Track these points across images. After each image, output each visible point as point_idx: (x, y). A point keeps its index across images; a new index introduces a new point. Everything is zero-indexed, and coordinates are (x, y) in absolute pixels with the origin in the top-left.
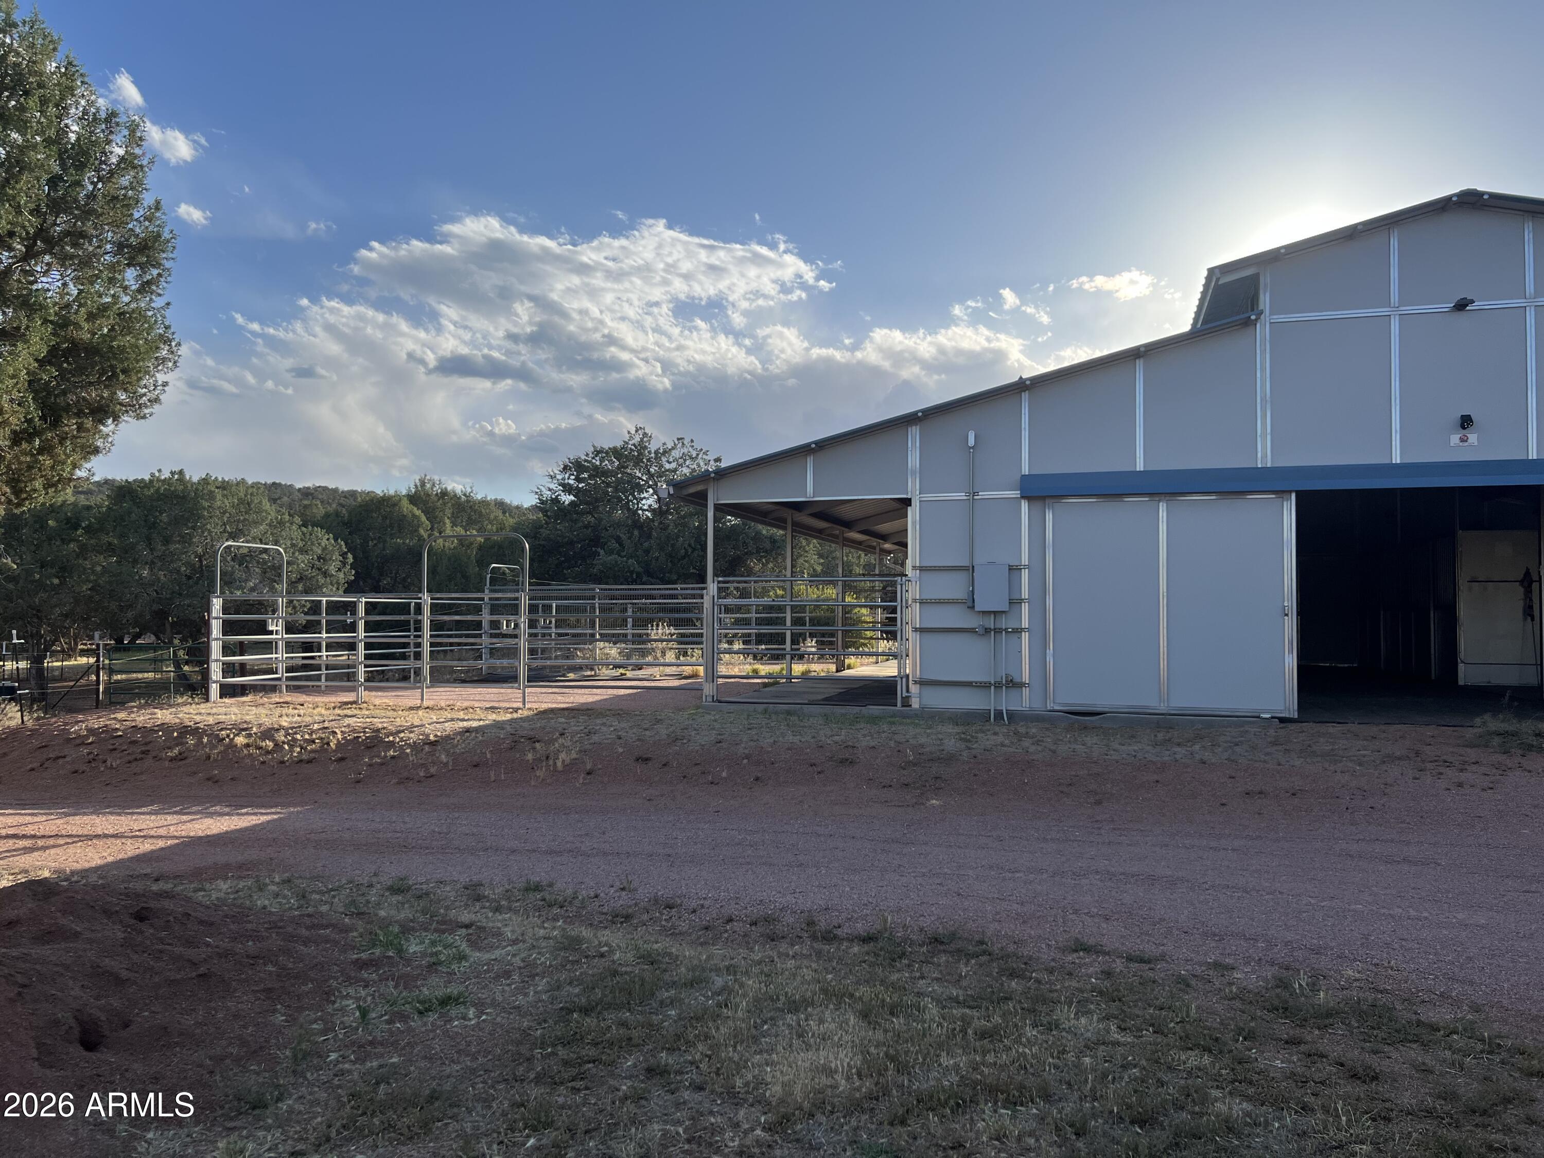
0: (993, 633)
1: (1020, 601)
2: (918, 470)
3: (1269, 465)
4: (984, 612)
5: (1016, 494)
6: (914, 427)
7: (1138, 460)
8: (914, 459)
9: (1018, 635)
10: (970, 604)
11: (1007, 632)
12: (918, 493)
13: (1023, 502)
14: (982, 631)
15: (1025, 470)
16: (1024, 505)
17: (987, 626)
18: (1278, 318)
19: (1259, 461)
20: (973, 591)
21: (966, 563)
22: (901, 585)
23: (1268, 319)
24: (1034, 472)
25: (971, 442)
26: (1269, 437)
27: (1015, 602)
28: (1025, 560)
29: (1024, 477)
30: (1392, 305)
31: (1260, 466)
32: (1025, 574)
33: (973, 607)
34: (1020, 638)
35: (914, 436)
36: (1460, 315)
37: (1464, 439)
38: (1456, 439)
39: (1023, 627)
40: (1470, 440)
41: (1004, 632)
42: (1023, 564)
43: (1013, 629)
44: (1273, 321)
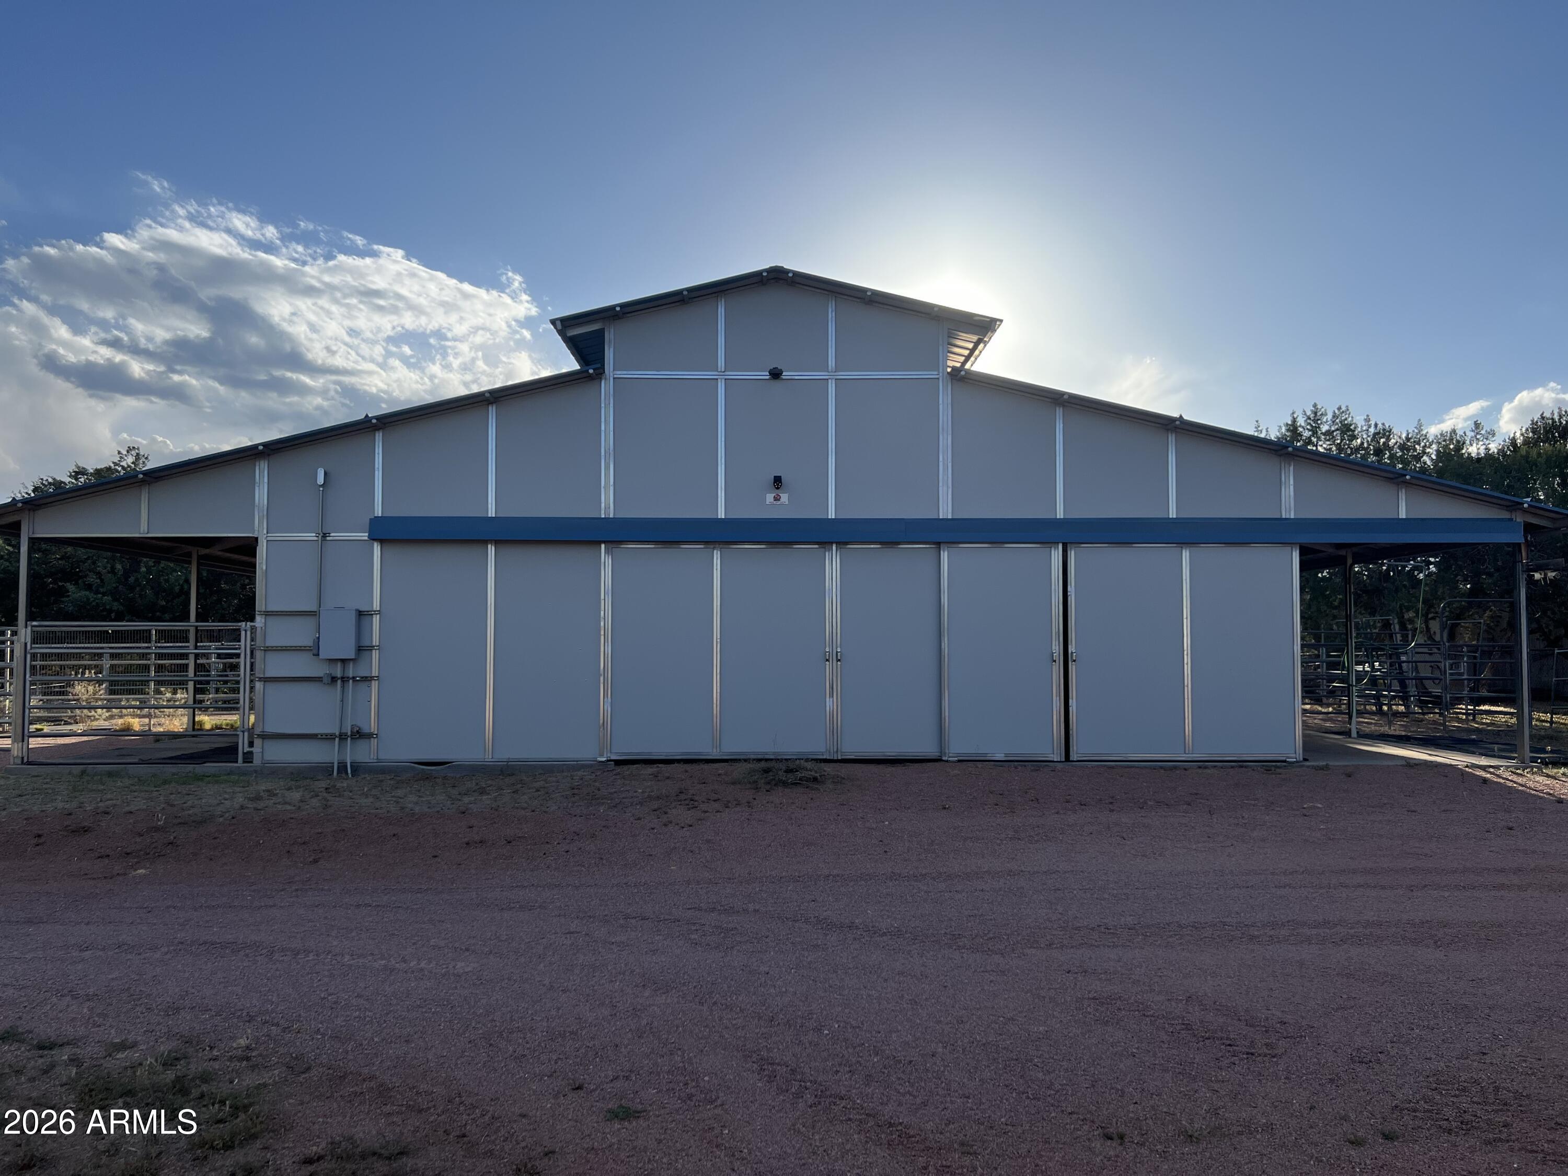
0: (339, 682)
1: (371, 648)
2: (265, 507)
3: (611, 516)
4: (330, 660)
5: (365, 536)
6: (262, 463)
7: (490, 506)
8: (261, 495)
9: (367, 683)
10: (315, 650)
11: (355, 681)
12: (265, 532)
13: (375, 544)
14: (326, 680)
15: (378, 512)
16: (377, 548)
17: (334, 675)
18: (620, 374)
19: (603, 512)
20: (319, 638)
21: (313, 607)
22: (246, 631)
23: (611, 374)
24: (387, 514)
25: (321, 480)
26: (612, 488)
27: (362, 649)
28: (376, 606)
29: (376, 518)
30: (719, 370)
31: (603, 516)
32: (376, 620)
33: (318, 655)
34: (370, 687)
35: (262, 471)
36: (776, 384)
37: (777, 499)
38: (770, 498)
39: (373, 675)
40: (782, 500)
41: (351, 681)
42: (375, 609)
43: (362, 678)
44: (615, 376)
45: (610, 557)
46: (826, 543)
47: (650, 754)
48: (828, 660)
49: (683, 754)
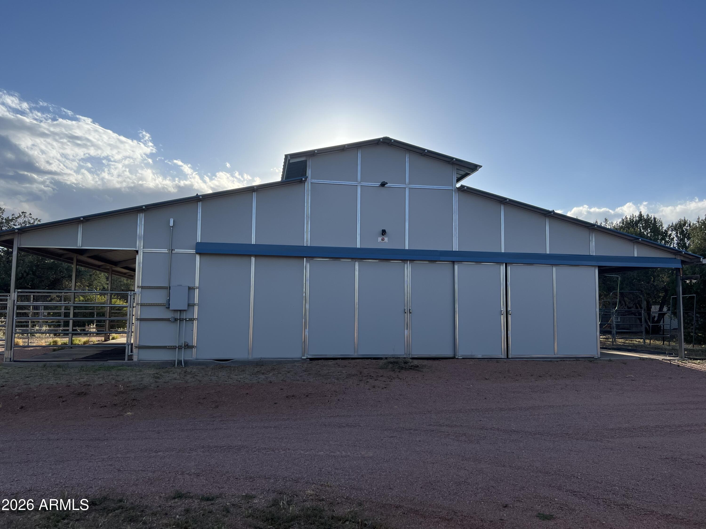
0: (179, 321)
1: (194, 305)
2: (143, 236)
3: (309, 245)
4: (174, 310)
5: (193, 251)
6: (141, 214)
7: (253, 239)
8: (140, 230)
10: (167, 306)
11: (186, 320)
12: (142, 248)
13: (197, 255)
14: (172, 320)
15: (199, 240)
16: (198, 257)
17: (176, 318)
18: (314, 181)
19: (305, 243)
20: (169, 300)
21: (167, 285)
22: (131, 296)
23: (310, 181)
24: (203, 242)
25: (171, 224)
26: (309, 233)
27: (191, 305)
28: (197, 284)
29: (198, 243)
30: (358, 181)
31: (305, 245)
32: (197, 291)
33: (169, 308)
34: (193, 323)
35: (141, 218)
36: (382, 188)
37: (383, 240)
38: (380, 239)
39: (195, 318)
40: (385, 240)
41: (184, 320)
42: (196, 286)
43: (189, 319)
44: (312, 182)
45: (309, 264)
46: (405, 260)
47: (326, 355)
48: (406, 313)
49: (341, 355)
